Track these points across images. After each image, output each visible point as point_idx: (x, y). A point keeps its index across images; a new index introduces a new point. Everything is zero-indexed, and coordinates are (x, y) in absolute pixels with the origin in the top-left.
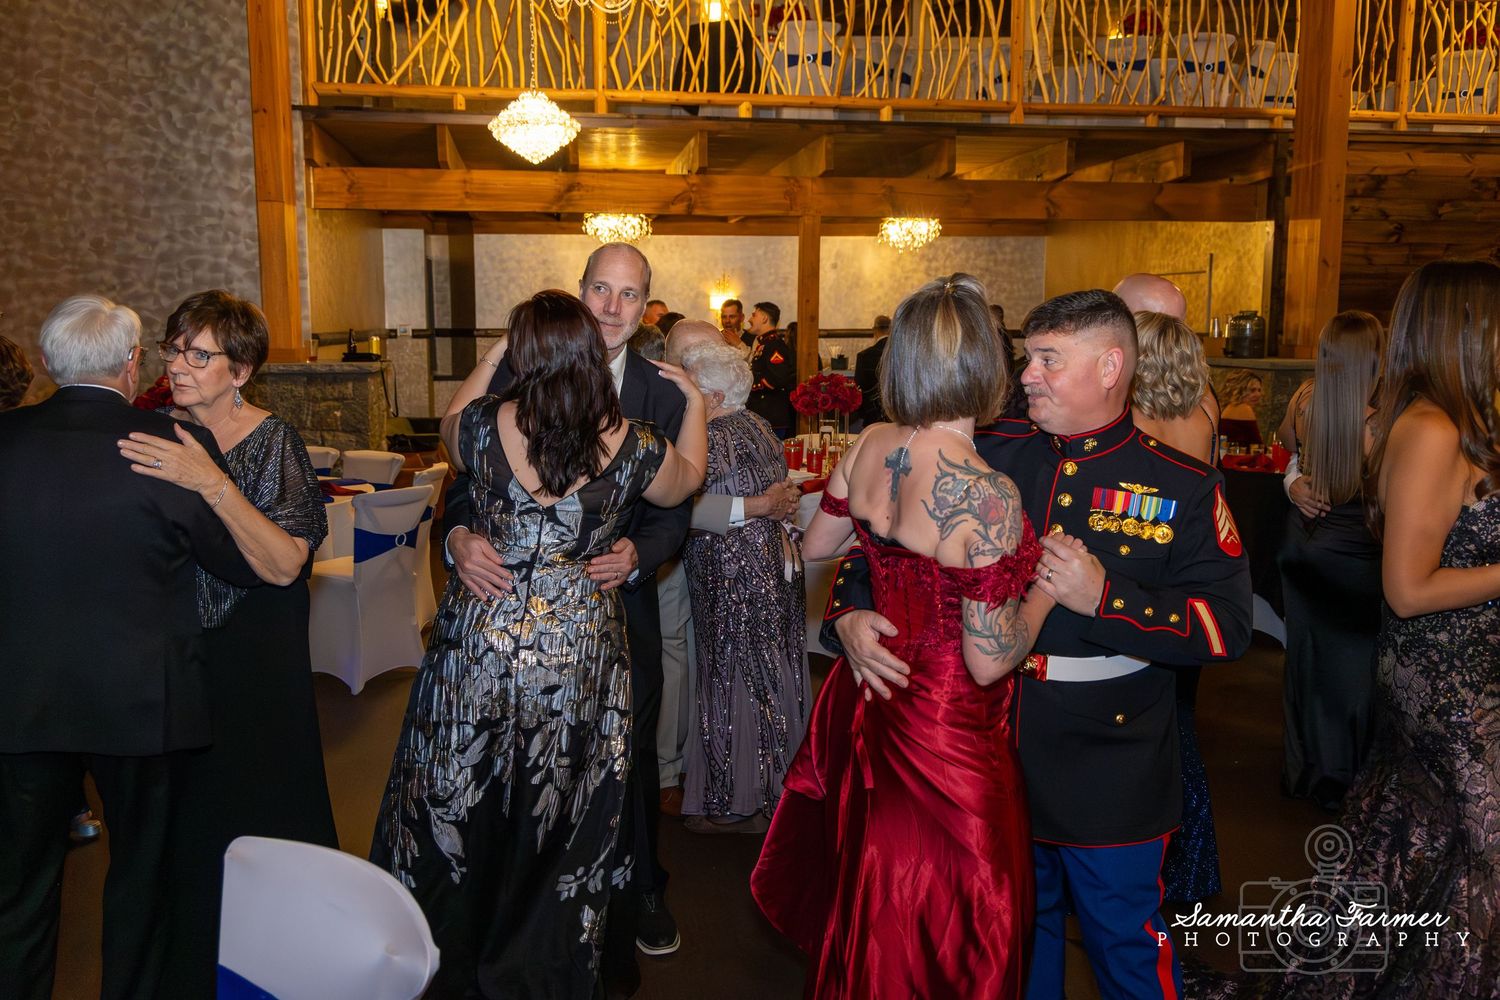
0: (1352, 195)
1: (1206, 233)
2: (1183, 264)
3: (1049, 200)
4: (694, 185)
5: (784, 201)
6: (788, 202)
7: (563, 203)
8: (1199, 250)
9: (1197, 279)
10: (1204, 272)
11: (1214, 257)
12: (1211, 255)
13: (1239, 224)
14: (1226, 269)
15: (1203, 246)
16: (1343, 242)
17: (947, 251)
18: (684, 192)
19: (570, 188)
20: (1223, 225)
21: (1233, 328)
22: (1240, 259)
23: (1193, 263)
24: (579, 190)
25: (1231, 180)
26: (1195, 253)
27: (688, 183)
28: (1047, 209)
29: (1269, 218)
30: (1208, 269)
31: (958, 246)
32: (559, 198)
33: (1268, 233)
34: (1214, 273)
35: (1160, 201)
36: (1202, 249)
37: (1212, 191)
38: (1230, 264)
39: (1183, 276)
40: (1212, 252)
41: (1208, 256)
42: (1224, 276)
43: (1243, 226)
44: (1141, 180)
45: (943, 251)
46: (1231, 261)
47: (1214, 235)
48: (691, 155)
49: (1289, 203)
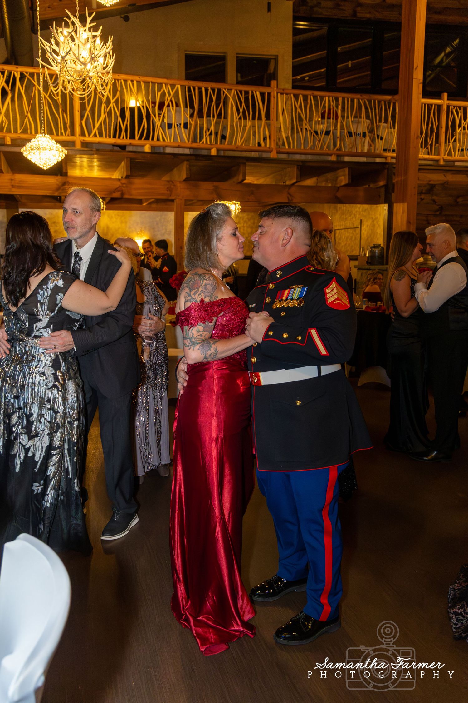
0: (420, 193)
1: (359, 209)
2: (348, 224)
3: (289, 193)
4: (124, 184)
5: (167, 192)
6: (169, 192)
7: (60, 191)
8: (356, 218)
9: (355, 231)
10: (358, 228)
11: (362, 221)
12: (361, 220)
13: (373, 205)
14: (367, 226)
15: (358, 216)
16: (417, 214)
17: (245, 219)
18: (120, 187)
19: (64, 184)
20: (366, 206)
21: (370, 252)
22: (373, 221)
23: (353, 224)
24: (68, 185)
25: (369, 186)
26: (354, 219)
27: (121, 183)
28: (288, 198)
29: (385, 203)
30: (359, 226)
31: (250, 217)
32: (58, 189)
33: (385, 209)
34: (363, 228)
35: (339, 194)
36: (357, 217)
37: (361, 191)
38: (369, 224)
39: (349, 230)
40: (362, 218)
41: (360, 221)
42: (367, 230)
43: (374, 206)
44: (330, 185)
45: (243, 219)
46: (369, 223)
47: (362, 211)
48: (122, 170)
49: (394, 196)
